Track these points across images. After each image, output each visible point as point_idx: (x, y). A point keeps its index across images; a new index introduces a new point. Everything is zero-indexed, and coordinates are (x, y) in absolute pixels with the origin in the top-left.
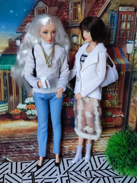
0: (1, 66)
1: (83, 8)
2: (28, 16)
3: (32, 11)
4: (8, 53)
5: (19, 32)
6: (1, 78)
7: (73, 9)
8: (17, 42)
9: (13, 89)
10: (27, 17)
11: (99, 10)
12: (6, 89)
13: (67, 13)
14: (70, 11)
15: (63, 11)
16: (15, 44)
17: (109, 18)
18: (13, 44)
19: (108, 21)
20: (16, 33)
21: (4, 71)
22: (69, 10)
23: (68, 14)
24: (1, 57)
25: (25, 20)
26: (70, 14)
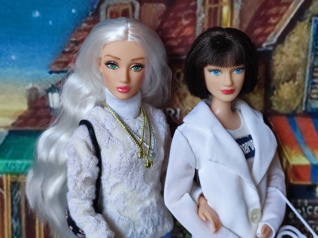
0: (7, 165)
1: (237, 6)
2: (82, 28)
3: (92, 15)
4: (25, 128)
5: (58, 69)
6: (5, 197)
7: (207, 11)
8: (53, 98)
9: (37, 228)
10: (80, 31)
11: (282, 15)
12: (17, 228)
13: (192, 19)
14: (200, 15)
15: (180, 14)
16: (47, 104)
17: (312, 34)
18: (39, 104)
19: (308, 44)
20: (48, 74)
21: (14, 176)
22: (198, 11)
23: (193, 24)
24: (7, 137)
25: (74, 39)
26: (199, 24)
